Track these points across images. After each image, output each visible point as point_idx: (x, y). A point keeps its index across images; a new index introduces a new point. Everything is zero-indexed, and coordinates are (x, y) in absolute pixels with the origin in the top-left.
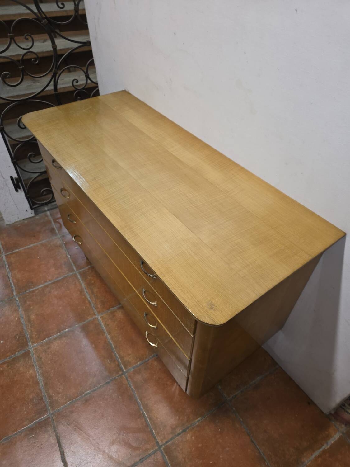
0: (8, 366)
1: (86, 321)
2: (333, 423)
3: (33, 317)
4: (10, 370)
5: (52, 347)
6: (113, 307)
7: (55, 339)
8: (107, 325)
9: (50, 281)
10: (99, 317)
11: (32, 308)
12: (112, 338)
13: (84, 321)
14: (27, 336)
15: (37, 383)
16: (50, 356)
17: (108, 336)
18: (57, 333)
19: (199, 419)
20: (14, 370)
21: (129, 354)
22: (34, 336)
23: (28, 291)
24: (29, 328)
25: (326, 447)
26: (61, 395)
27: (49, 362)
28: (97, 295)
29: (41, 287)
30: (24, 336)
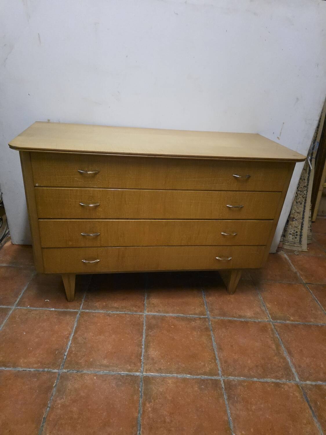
1: (144, 323)
2: (279, 253)
3: (105, 362)
4: (157, 401)
5: (153, 356)
7: (146, 351)
8: (159, 311)
9: (70, 334)
10: (146, 313)
11: (91, 360)
12: (173, 312)
13: (143, 324)
14: (124, 374)
15: (184, 380)
17: (171, 314)
18: (141, 348)
20: (159, 397)
21: (195, 309)
22: (129, 367)
23: (65, 357)
24: (117, 370)
25: (290, 261)
26: (206, 365)
27: (169, 363)
29: (71, 344)
30: (123, 377)
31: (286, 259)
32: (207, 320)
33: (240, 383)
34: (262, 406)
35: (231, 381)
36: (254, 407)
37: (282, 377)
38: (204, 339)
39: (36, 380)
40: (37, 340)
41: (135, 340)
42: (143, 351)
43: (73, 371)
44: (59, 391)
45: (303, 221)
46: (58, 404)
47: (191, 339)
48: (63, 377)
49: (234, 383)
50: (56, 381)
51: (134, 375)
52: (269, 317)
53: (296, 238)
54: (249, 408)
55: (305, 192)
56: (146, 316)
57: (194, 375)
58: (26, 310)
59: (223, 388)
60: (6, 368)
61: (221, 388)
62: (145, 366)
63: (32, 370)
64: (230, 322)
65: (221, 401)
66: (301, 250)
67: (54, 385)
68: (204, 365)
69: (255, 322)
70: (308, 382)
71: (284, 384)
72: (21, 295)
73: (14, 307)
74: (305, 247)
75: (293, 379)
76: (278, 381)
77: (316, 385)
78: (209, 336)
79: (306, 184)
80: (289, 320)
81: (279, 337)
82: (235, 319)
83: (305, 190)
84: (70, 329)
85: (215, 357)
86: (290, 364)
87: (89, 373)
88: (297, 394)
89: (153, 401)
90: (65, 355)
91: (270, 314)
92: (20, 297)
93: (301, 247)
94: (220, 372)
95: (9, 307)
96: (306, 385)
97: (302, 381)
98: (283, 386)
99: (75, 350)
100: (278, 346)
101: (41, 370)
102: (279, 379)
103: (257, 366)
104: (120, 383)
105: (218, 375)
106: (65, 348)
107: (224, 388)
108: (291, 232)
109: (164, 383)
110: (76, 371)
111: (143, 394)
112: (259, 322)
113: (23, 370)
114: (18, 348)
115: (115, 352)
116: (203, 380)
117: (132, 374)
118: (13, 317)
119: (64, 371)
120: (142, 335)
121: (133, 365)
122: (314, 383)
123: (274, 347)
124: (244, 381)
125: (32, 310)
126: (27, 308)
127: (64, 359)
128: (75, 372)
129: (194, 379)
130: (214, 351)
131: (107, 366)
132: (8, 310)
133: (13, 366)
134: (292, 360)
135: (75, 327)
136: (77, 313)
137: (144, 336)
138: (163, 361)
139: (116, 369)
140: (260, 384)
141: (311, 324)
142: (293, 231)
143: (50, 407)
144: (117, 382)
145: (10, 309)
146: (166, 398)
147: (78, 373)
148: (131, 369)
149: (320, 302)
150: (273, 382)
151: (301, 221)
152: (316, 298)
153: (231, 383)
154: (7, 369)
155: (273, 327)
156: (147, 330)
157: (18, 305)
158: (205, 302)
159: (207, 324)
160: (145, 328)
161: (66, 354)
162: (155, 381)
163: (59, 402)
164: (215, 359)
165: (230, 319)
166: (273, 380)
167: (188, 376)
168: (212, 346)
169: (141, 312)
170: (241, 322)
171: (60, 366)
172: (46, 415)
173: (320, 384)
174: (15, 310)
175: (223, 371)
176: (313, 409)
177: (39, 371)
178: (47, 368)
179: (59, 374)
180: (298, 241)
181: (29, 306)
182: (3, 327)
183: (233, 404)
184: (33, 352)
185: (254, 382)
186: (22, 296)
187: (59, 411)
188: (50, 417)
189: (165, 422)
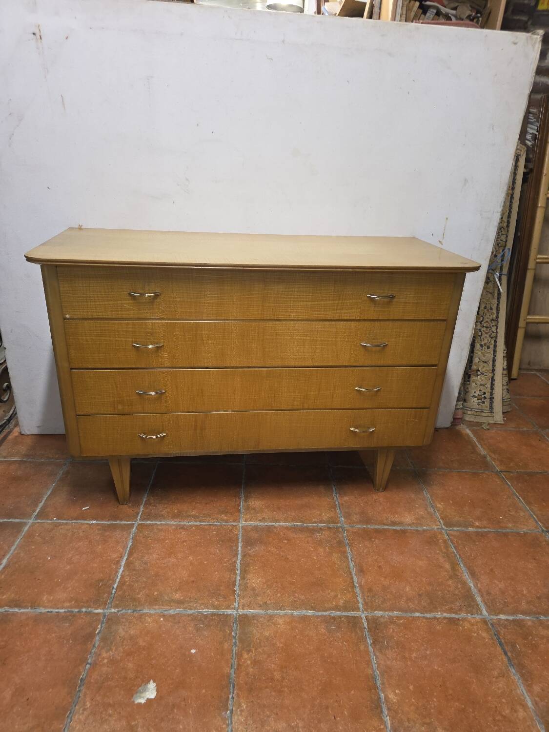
0: (249, 651)
1: (240, 537)
3: (178, 596)
6: (239, 505)
8: (264, 520)
9: (121, 557)
10: (242, 523)
11: (156, 593)
12: (285, 521)
14: (209, 613)
15: (304, 618)
16: (268, 591)
17: (282, 523)
18: (235, 574)
19: (425, 493)
20: (262, 644)
21: (321, 515)
23: (114, 591)
25: (475, 439)
28: (204, 514)
29: (123, 571)
30: (206, 617)
31: (468, 435)
32: (340, 530)
33: (393, 621)
34: (428, 652)
35: (378, 617)
36: (414, 655)
37: (460, 610)
38: (335, 557)
39: (68, 625)
40: (69, 567)
41: (225, 563)
42: (238, 578)
43: (127, 611)
44: (104, 639)
45: (494, 374)
46: (103, 659)
47: (315, 558)
48: (112, 620)
49: (382, 620)
50: (99, 626)
51: (223, 614)
52: (440, 522)
53: (484, 402)
54: (407, 656)
55: (494, 329)
56: (242, 527)
57: (319, 610)
58: (51, 524)
59: (365, 628)
60: (20, 610)
61: (362, 629)
62: (242, 601)
63: (63, 611)
64: (377, 531)
65: (362, 647)
66: (493, 422)
67: (96, 632)
68: (336, 596)
69: (417, 531)
70: (502, 617)
71: (464, 620)
72: (43, 501)
73: (31, 521)
74: (499, 418)
75: (477, 612)
76: (453, 615)
77: (514, 620)
78: (344, 553)
79: (494, 316)
80: (472, 526)
81: (455, 552)
82: (386, 527)
83: (493, 326)
84: (121, 550)
85: (353, 583)
86: (474, 590)
87: (152, 612)
88: (484, 635)
89: (253, 649)
90: (113, 588)
91: (442, 519)
92: (41, 505)
93: (494, 417)
94: (361, 606)
95: (25, 521)
96: (500, 620)
97: (491, 615)
98: (461, 623)
99: (129, 580)
100: (454, 566)
101: (77, 610)
102: (456, 613)
103: (420, 595)
104: (202, 626)
105: (358, 609)
106: (113, 578)
107: (367, 628)
108: (475, 394)
109: (272, 623)
110: (132, 611)
111: (237, 641)
112: (424, 531)
113: (48, 612)
114: (39, 579)
115: (193, 582)
116: (334, 618)
117: (221, 612)
118: (30, 535)
119: (113, 610)
120: (236, 555)
121: (221, 599)
122: (511, 618)
123: (447, 566)
124: (398, 618)
125: (60, 524)
126: (53, 521)
127: (112, 593)
128: (130, 611)
129: (318, 617)
130: (351, 575)
131: (179, 603)
132: (21, 525)
133: (31, 606)
134: (477, 584)
135: (129, 546)
136: (132, 525)
137: (239, 556)
138: (271, 592)
139: (195, 605)
140: (424, 620)
141: (508, 530)
142: (478, 392)
143: (90, 664)
144: (196, 625)
145: (25, 524)
146: (274, 645)
147: (135, 613)
148: (219, 605)
149: (524, 499)
150: (445, 618)
151: (491, 375)
152: (517, 493)
153: (378, 621)
154: (22, 611)
155: (446, 537)
156: (244, 547)
157: (38, 516)
158: (337, 503)
159: (340, 536)
160: (240, 544)
161: (115, 586)
162: (257, 621)
163: (104, 655)
164: (353, 587)
165: (376, 527)
166: (445, 615)
167: (310, 613)
168: (348, 566)
169: (235, 521)
170: (396, 531)
171: (105, 604)
172: (85, 675)
173: (520, 618)
174: (33, 525)
175: (366, 604)
176: (509, 654)
177: (72, 612)
178: (85, 607)
179: (104, 616)
180: (487, 407)
181: (54, 519)
182: (15, 550)
183: (381, 652)
184: (63, 584)
185: (415, 619)
186: (44, 503)
187: (104, 669)
188: (91, 677)
189: (272, 679)
